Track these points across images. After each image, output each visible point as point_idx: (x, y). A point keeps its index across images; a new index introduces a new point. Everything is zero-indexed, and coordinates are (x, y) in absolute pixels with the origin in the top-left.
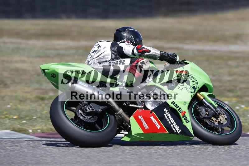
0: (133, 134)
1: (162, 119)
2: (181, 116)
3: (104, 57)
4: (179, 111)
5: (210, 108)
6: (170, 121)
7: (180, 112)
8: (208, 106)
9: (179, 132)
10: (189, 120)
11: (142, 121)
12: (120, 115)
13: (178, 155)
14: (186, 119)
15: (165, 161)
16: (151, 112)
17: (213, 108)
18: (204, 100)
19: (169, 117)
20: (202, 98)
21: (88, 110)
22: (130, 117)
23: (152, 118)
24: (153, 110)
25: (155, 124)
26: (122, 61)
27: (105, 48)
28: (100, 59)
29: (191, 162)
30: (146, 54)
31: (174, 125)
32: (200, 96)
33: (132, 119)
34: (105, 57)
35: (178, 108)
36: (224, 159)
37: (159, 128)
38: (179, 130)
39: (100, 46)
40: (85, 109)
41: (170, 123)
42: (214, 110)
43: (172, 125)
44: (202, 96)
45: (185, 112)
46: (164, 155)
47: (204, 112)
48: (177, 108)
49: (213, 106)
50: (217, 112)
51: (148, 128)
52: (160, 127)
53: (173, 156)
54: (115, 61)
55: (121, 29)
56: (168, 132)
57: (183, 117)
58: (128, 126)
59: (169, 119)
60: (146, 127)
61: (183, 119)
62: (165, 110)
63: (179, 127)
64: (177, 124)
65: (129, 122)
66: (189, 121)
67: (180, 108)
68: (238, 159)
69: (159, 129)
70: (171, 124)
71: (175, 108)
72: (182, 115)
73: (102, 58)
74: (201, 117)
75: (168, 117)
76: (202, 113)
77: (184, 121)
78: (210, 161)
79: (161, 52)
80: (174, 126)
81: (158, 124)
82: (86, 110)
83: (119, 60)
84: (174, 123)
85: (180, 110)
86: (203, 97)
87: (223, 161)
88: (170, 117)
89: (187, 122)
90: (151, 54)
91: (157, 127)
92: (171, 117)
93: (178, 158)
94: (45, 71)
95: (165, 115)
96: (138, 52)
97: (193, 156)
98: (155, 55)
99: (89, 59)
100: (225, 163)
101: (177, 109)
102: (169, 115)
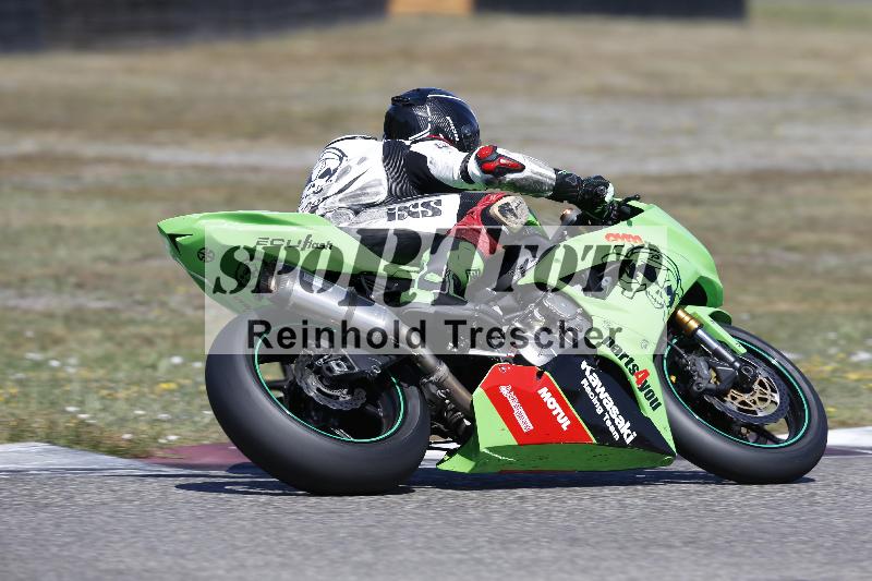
0: (483, 448)
1: (575, 396)
2: (636, 386)
3: (363, 191)
4: (627, 370)
5: (722, 358)
6: (600, 401)
7: (632, 374)
8: (716, 353)
9: (628, 441)
10: (661, 400)
11: (513, 404)
12: (440, 385)
13: (135, 532)
14: (650, 395)
15: (89, 554)
16: (540, 374)
17: (732, 359)
18: (700, 332)
19: (597, 390)
20: (694, 325)
21: (336, 368)
22: (471, 390)
23: (544, 393)
24: (544, 367)
25: (554, 413)
26: (432, 204)
27: (363, 160)
28: (351, 197)
29: (182, 556)
30: (510, 176)
31: (614, 417)
32: (687, 319)
33: (480, 398)
34: (368, 190)
35: (625, 360)
36: (294, 545)
37: (564, 427)
38: (628, 435)
39: (344, 155)
40: (324, 368)
41: (600, 411)
42: (737, 364)
43: (607, 416)
44: (692, 317)
45: (646, 373)
46: (87, 534)
47: (706, 372)
48: (621, 358)
49: (733, 352)
50: (748, 371)
51: (532, 428)
52: (569, 422)
53: (116, 537)
54: (408, 204)
55: (408, 94)
56: (594, 441)
57: (641, 389)
58: (461, 421)
59: (597, 395)
60: (525, 424)
61: (641, 395)
62: (584, 365)
63: (628, 424)
64: (622, 413)
65: (468, 407)
66: (659, 404)
67: (632, 360)
68: (342, 543)
69: (565, 429)
70: (603, 415)
71: (616, 359)
72: (638, 383)
73: (359, 195)
74: (695, 388)
75: (593, 390)
76: (699, 376)
77: (645, 404)
78: (248, 552)
79: (556, 171)
80: (612, 420)
81: (562, 414)
82: (330, 369)
83: (420, 201)
84: (614, 411)
85: (631, 366)
86: (697, 320)
87: (292, 553)
88: (601, 390)
89: (655, 405)
90: (526, 179)
91: (560, 425)
92: (603, 389)
93: (135, 542)
94: (178, 239)
95: (584, 382)
96: (484, 171)
97: (184, 537)
98: (538, 182)
99: (314, 199)
100: (298, 558)
101: (622, 363)
102: (596, 382)
